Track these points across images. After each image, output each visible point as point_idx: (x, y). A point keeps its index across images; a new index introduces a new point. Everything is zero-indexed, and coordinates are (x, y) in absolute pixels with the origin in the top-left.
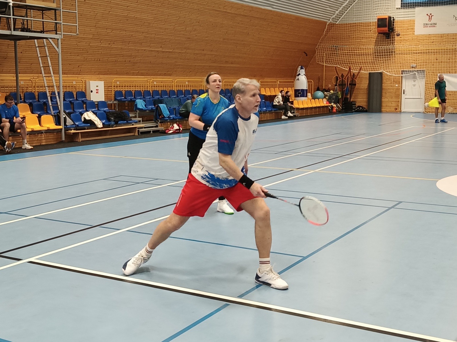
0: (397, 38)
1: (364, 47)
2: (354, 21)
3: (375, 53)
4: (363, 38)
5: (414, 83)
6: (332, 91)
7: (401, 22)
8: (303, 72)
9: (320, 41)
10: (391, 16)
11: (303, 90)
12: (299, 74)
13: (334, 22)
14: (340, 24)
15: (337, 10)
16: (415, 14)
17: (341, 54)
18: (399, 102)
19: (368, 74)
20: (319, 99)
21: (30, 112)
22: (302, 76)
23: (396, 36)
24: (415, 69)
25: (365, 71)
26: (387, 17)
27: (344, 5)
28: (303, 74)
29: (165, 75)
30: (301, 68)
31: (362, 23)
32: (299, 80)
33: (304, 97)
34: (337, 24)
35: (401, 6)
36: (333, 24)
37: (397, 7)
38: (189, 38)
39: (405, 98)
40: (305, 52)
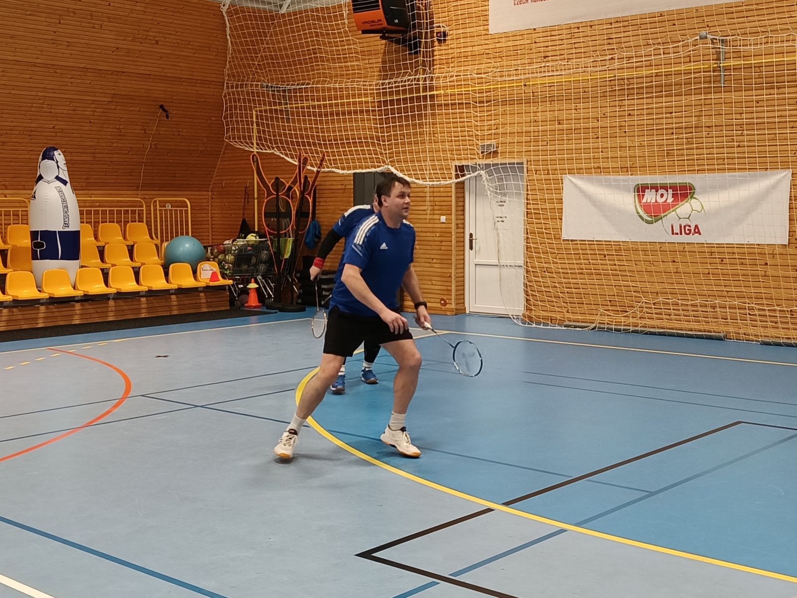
0: (439, 51)
5: (499, 211)
11: (48, 236)
12: (41, 178)
18: (450, 277)
19: (352, 175)
22: (48, 182)
23: (436, 42)
24: (496, 161)
25: (343, 169)
28: (55, 179)
30: (48, 155)
32: (35, 197)
33: (57, 259)
34: (283, 15)
39: (476, 265)
40: (164, 104)
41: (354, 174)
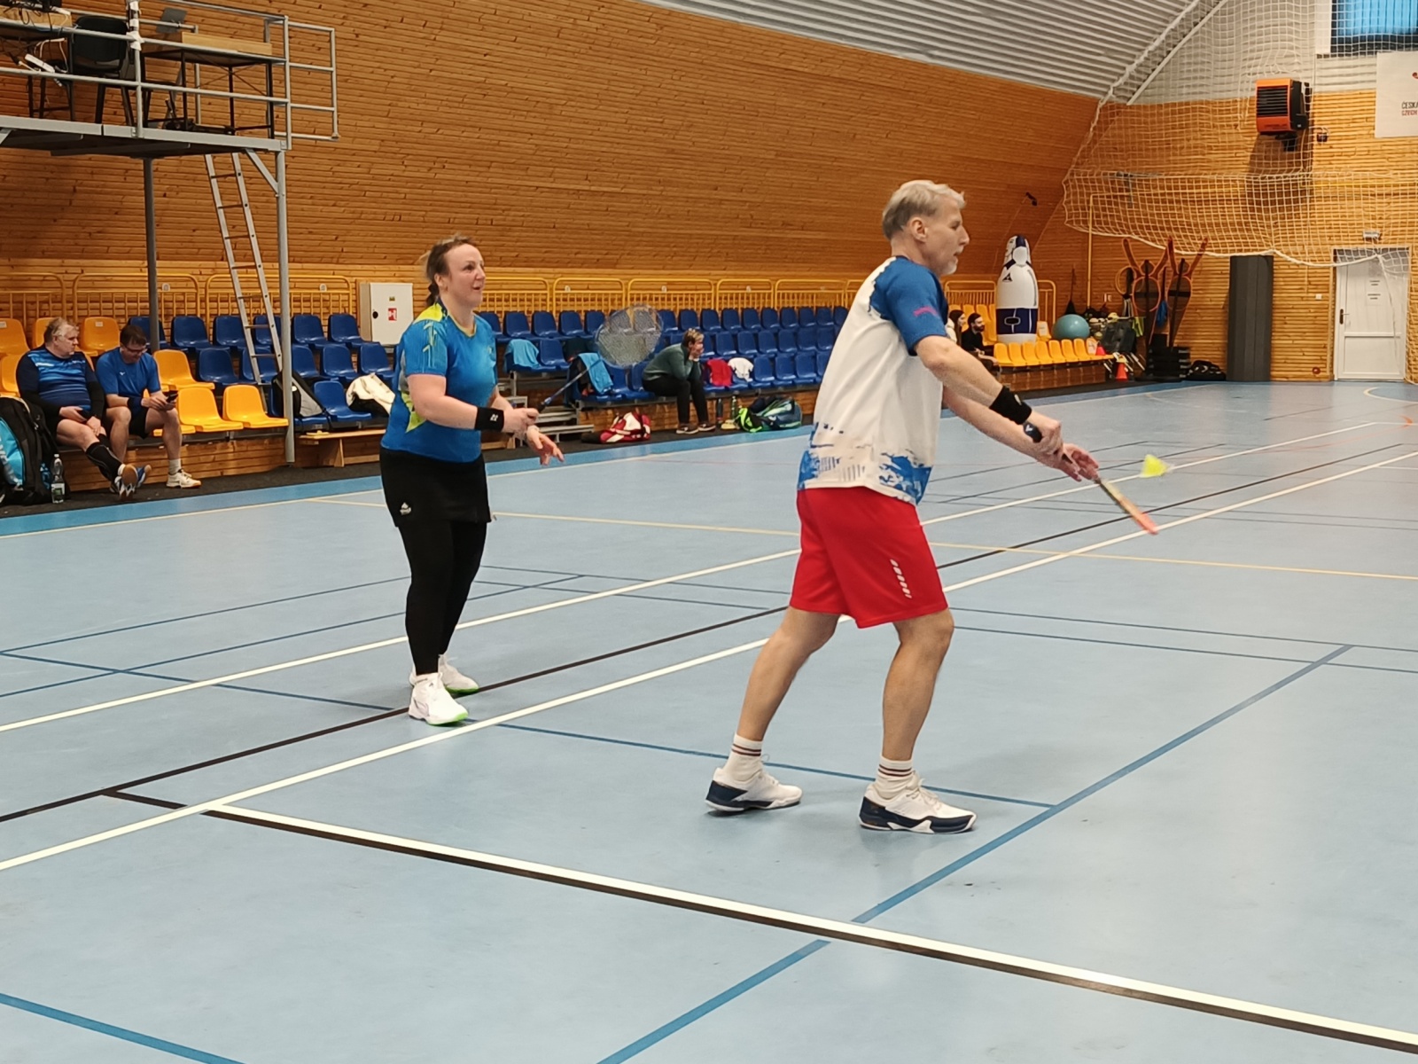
0: (1317, 149)
1: (1215, 177)
2: (1184, 95)
3: (1250, 195)
4: (1210, 148)
5: (1373, 290)
6: (1114, 315)
7: (1332, 97)
8: (1022, 255)
9: (1075, 159)
10: (1301, 81)
11: (1023, 312)
12: (1013, 262)
13: (1122, 101)
14: (1139, 107)
15: (1131, 63)
16: (1375, 73)
17: (1143, 200)
18: (1325, 347)
19: (1229, 260)
20: (1072, 340)
21: (190, 377)
22: (1022, 266)
23: (1315, 143)
24: (1378, 246)
25: (1218, 251)
26: (1288, 84)
27: (1151, 48)
28: (1024, 263)
29: (598, 264)
30: (1019, 244)
31: (1208, 103)
32: (1010, 279)
33: (1027, 332)
34: (1131, 107)
35: (1333, 49)
36: (1119, 106)
37: (1318, 52)
38: (672, 151)
39: (1346, 337)
40: (1030, 192)
41: (1232, 258)
